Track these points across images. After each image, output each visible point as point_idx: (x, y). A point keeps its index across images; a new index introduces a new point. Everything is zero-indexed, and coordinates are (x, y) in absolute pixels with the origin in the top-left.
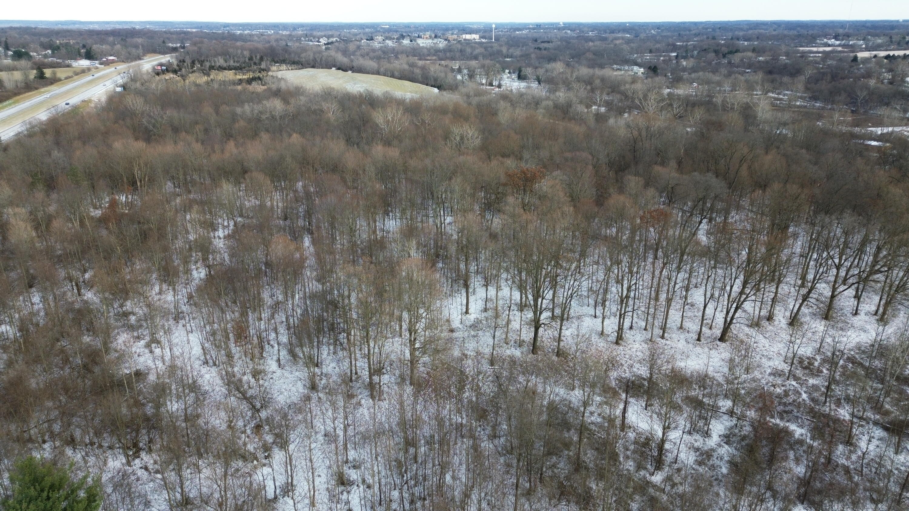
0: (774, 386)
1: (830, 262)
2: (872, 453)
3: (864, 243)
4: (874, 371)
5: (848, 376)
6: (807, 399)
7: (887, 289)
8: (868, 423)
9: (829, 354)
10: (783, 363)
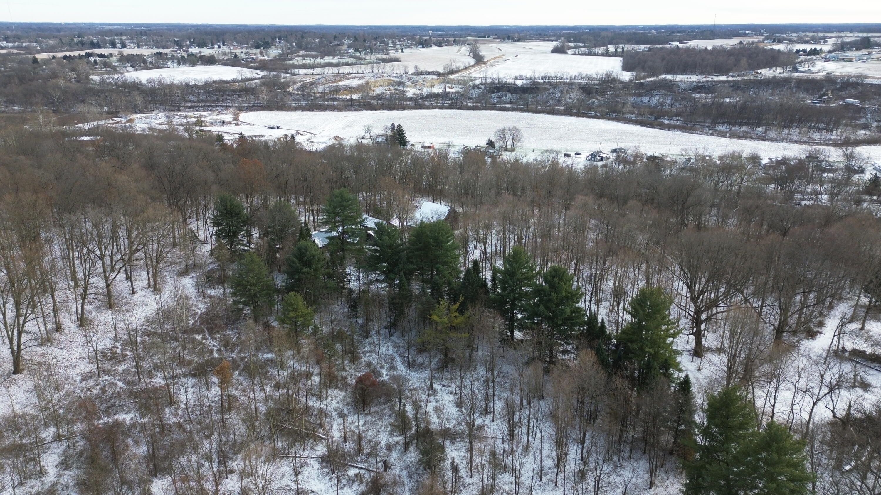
0: (89, 390)
1: (92, 256)
2: (192, 401)
3: (115, 229)
4: (167, 334)
5: (148, 348)
6: (123, 386)
7: (149, 262)
8: (180, 378)
9: (126, 337)
10: (88, 365)
